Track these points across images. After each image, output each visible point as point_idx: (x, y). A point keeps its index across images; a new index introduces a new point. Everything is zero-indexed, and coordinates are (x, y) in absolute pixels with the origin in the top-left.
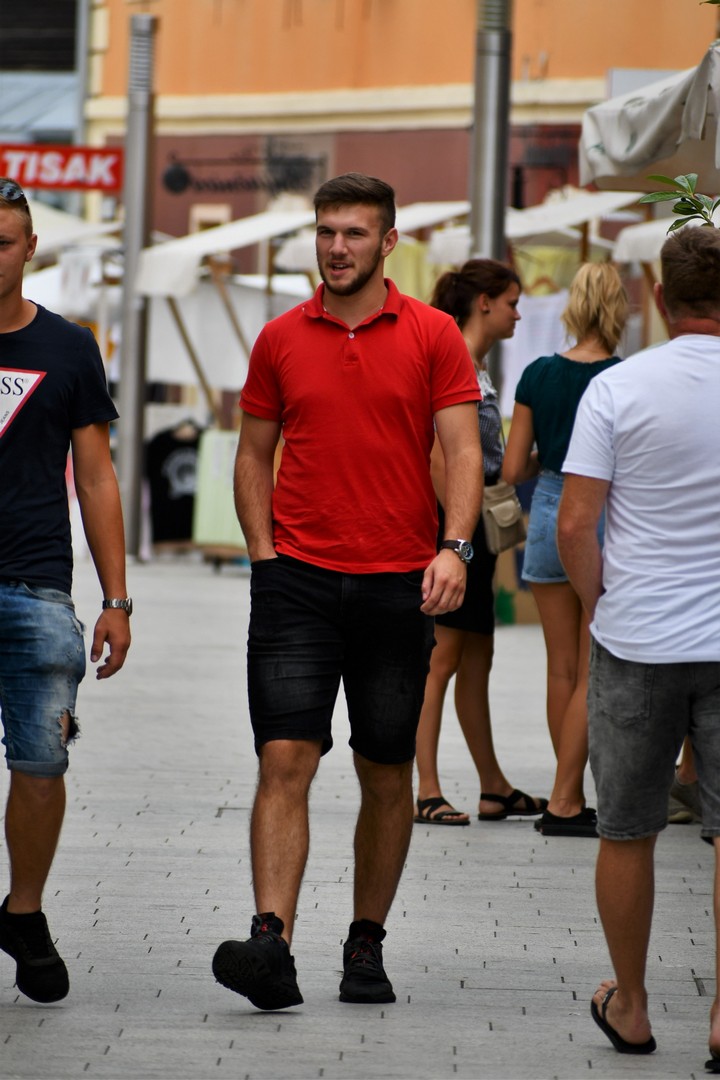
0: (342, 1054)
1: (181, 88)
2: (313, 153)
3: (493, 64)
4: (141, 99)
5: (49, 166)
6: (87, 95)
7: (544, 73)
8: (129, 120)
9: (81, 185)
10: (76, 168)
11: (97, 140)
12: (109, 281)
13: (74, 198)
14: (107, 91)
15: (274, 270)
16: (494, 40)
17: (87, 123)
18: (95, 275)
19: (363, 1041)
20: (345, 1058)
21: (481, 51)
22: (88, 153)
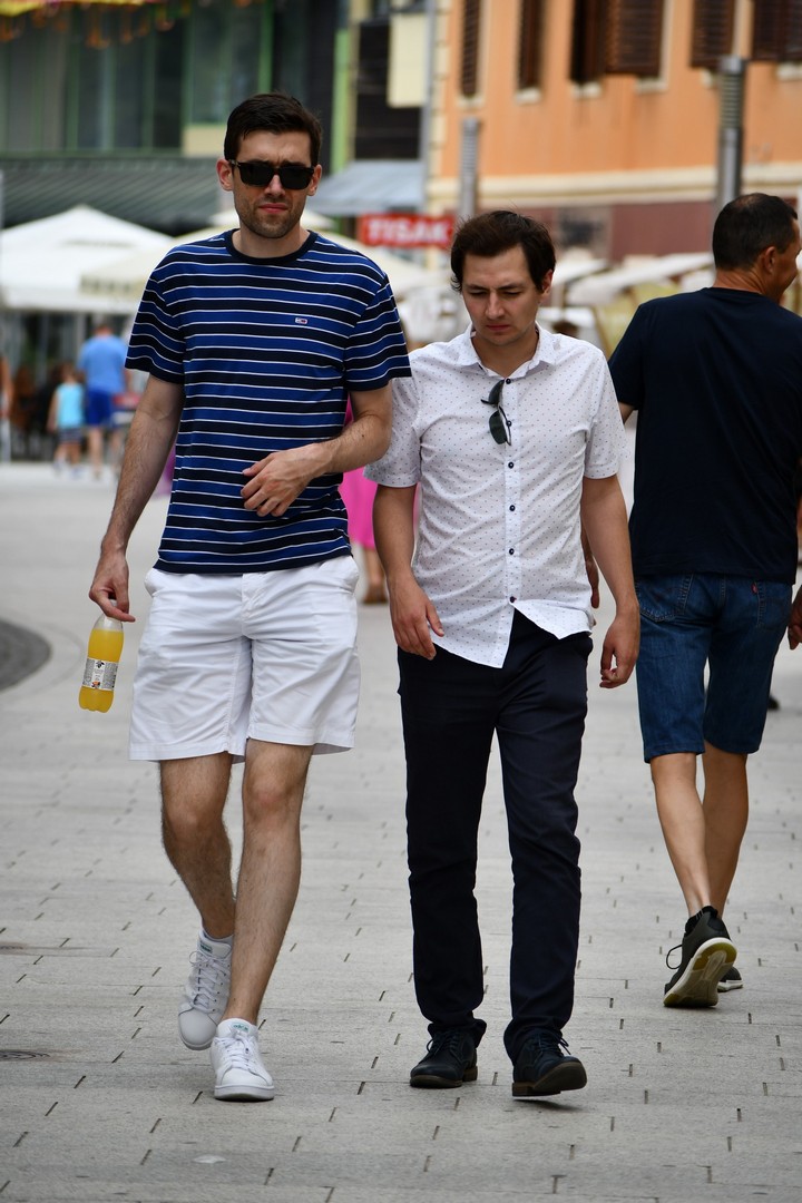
0: (622, 878)
1: (498, 171)
2: (595, 218)
3: (730, 153)
4: (469, 179)
5: (401, 230)
6: (428, 177)
7: (767, 158)
8: (460, 196)
9: (424, 244)
10: (420, 231)
11: (435, 210)
12: (444, 315)
13: (418, 254)
14: (446, 173)
15: (565, 305)
16: (731, 135)
17: (429, 198)
18: (435, 308)
19: (638, 867)
20: (625, 881)
21: (722, 142)
22: (429, 221)
